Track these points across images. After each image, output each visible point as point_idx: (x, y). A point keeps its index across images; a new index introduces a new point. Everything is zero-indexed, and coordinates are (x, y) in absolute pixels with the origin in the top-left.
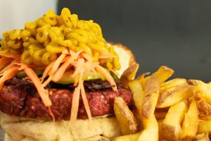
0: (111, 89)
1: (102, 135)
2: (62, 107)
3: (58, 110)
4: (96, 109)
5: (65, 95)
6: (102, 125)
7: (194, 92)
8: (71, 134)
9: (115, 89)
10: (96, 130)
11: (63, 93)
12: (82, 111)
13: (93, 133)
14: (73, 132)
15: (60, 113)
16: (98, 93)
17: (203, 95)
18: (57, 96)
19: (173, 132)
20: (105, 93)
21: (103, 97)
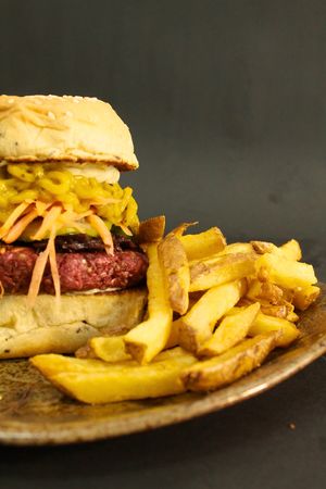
0: (104, 250)
1: (85, 322)
2: (18, 273)
3: (11, 277)
4: (71, 280)
5: (23, 256)
6: (85, 306)
7: (257, 267)
8: (35, 315)
9: (111, 251)
10: (75, 313)
11: (21, 252)
12: (48, 281)
13: (69, 316)
14: (38, 314)
15: (16, 282)
16: (77, 255)
17: (272, 272)
18: (10, 256)
19: (194, 337)
20: (89, 256)
21: (84, 261)
